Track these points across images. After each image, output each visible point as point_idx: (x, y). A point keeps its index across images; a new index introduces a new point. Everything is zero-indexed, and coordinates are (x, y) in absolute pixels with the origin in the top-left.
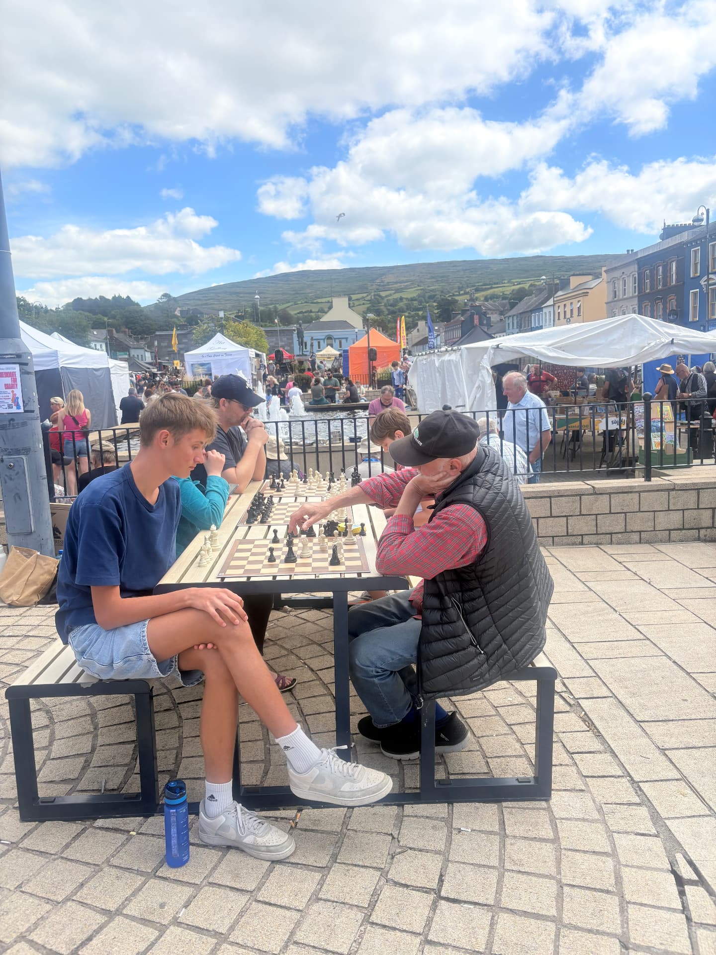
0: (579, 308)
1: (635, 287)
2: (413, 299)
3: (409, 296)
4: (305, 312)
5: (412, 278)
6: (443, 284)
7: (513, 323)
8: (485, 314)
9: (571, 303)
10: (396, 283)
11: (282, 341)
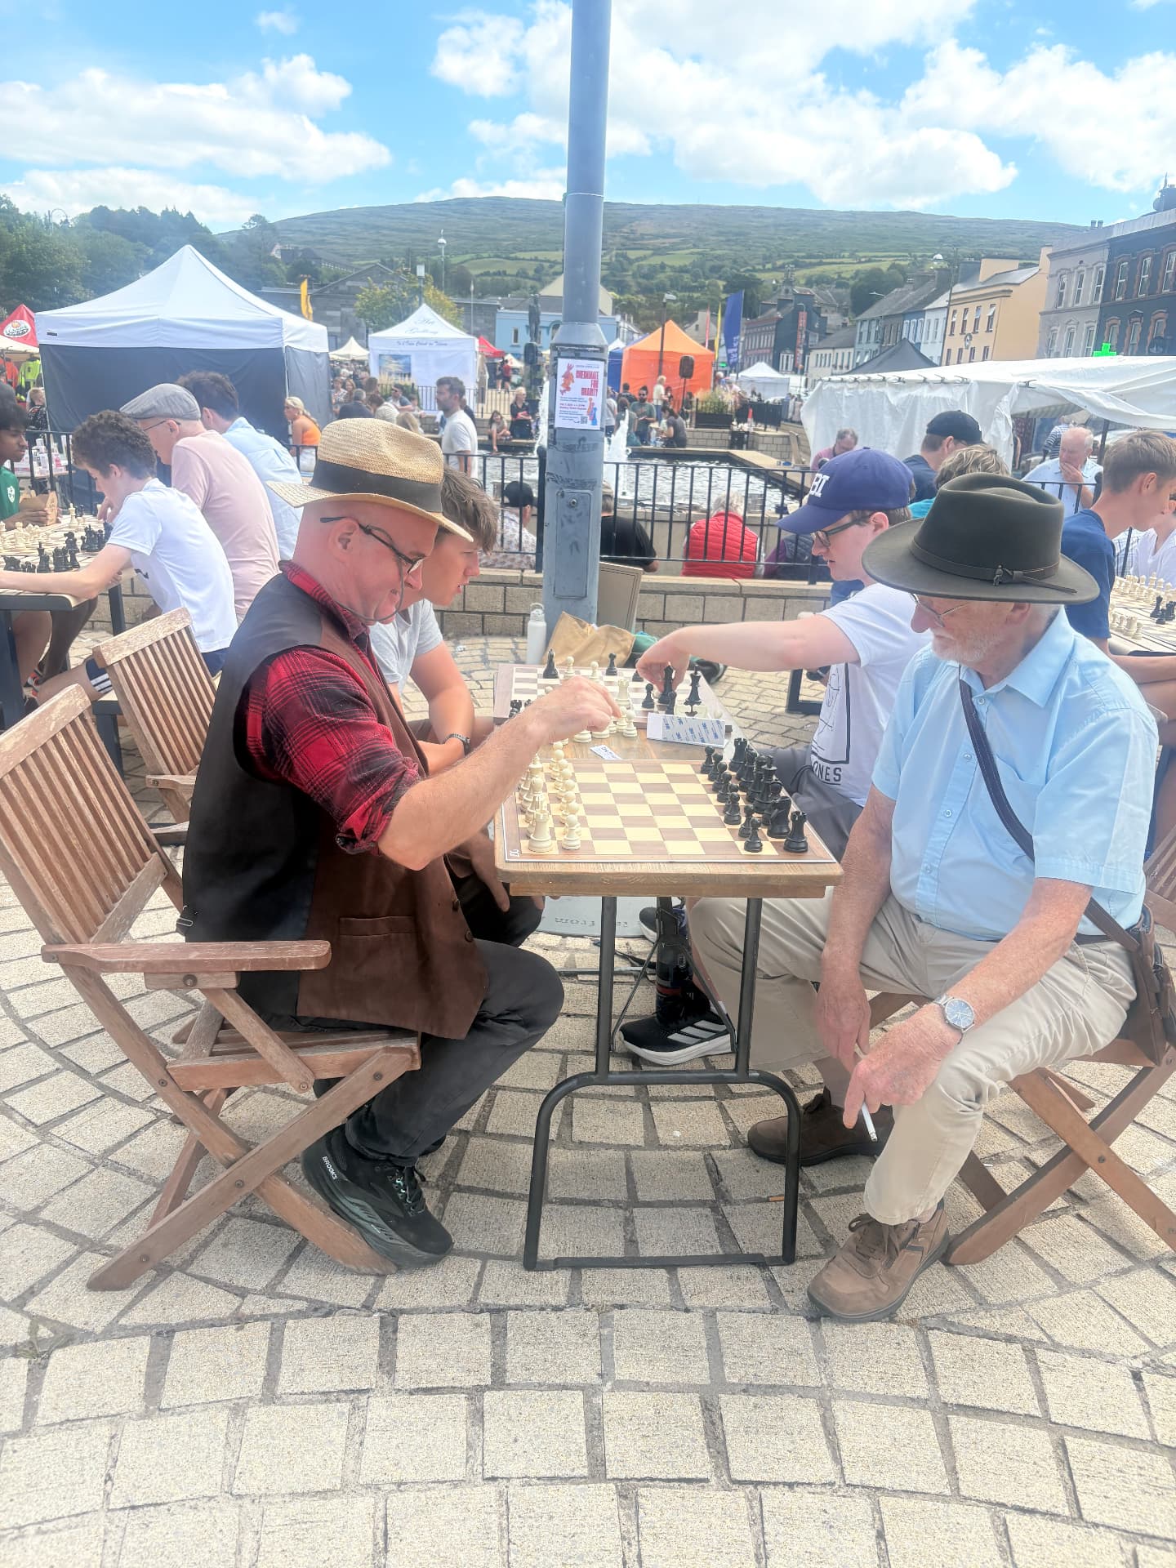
0: (991, 318)
1: (1098, 290)
2: (683, 270)
3: (677, 263)
4: (495, 274)
5: (686, 231)
6: (739, 248)
7: (869, 333)
8: (818, 311)
9: (978, 308)
10: (657, 237)
11: (476, 324)
